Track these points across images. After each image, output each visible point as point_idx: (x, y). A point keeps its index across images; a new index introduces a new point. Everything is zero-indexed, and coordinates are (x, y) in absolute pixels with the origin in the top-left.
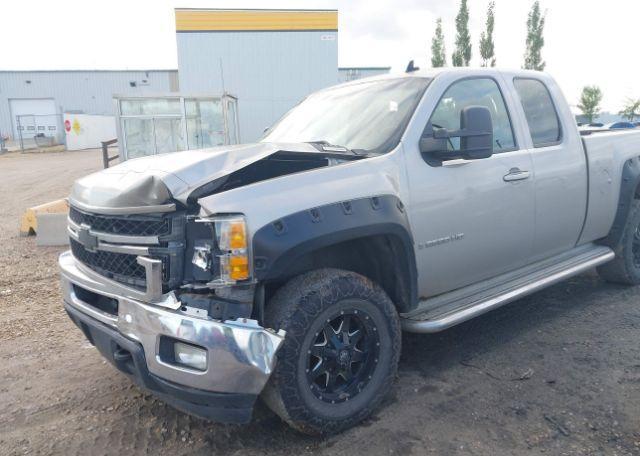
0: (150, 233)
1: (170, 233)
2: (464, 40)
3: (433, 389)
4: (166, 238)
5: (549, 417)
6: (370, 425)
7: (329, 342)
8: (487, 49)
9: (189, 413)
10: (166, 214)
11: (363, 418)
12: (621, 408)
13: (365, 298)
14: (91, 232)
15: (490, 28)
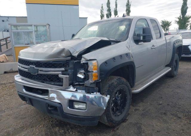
0: (61, 67)
1: (69, 67)
2: (109, 10)
3: (138, 110)
4: (67, 68)
5: (172, 114)
6: (126, 122)
7: (115, 98)
8: (116, 13)
9: (78, 124)
10: (67, 60)
11: (124, 120)
12: (189, 110)
13: (124, 84)
14: (35, 68)
15: (116, 7)
